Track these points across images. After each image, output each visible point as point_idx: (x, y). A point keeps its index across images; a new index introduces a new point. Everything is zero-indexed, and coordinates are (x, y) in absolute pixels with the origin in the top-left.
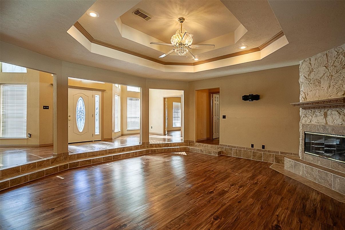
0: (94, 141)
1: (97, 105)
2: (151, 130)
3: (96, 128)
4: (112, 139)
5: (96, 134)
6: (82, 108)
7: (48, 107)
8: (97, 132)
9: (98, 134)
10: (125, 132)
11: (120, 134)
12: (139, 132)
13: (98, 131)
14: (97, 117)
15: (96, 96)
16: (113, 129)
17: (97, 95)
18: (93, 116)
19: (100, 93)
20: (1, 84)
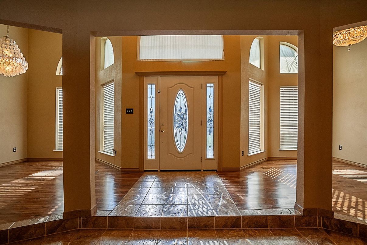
0: (204, 171)
1: (210, 102)
2: (337, 154)
3: (208, 147)
4: (240, 171)
5: (208, 157)
6: (183, 108)
7: (132, 109)
8: (210, 154)
9: (212, 157)
10: (276, 154)
11: (264, 157)
12: (296, 155)
13: (212, 152)
14: (210, 126)
15: (208, 85)
16: (241, 150)
17: (210, 83)
18: (203, 123)
19: (215, 79)
20: (103, 85)
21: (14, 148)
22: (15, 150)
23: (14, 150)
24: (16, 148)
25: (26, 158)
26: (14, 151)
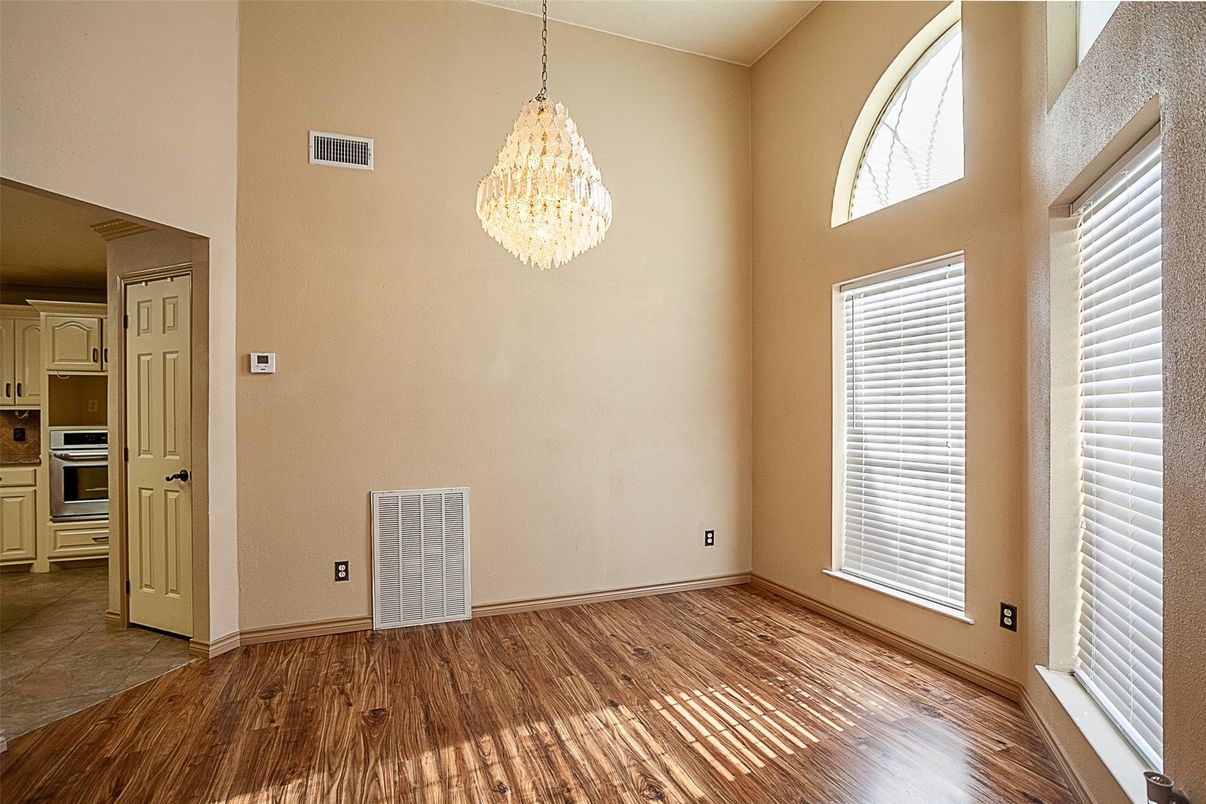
20: (1069, 205)
21: (707, 533)
22: (710, 541)
23: (707, 538)
24: (712, 532)
25: (748, 571)
26: (707, 544)
